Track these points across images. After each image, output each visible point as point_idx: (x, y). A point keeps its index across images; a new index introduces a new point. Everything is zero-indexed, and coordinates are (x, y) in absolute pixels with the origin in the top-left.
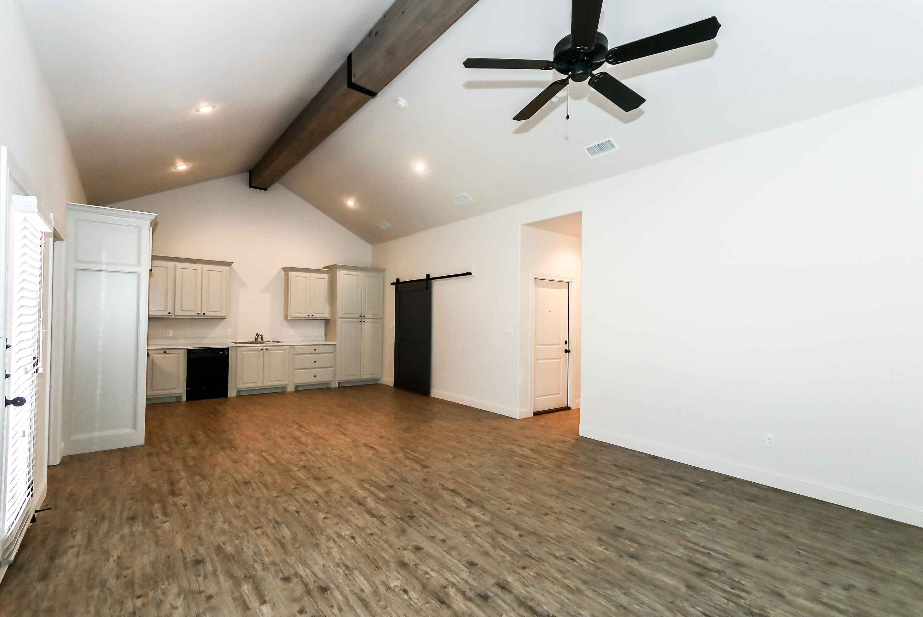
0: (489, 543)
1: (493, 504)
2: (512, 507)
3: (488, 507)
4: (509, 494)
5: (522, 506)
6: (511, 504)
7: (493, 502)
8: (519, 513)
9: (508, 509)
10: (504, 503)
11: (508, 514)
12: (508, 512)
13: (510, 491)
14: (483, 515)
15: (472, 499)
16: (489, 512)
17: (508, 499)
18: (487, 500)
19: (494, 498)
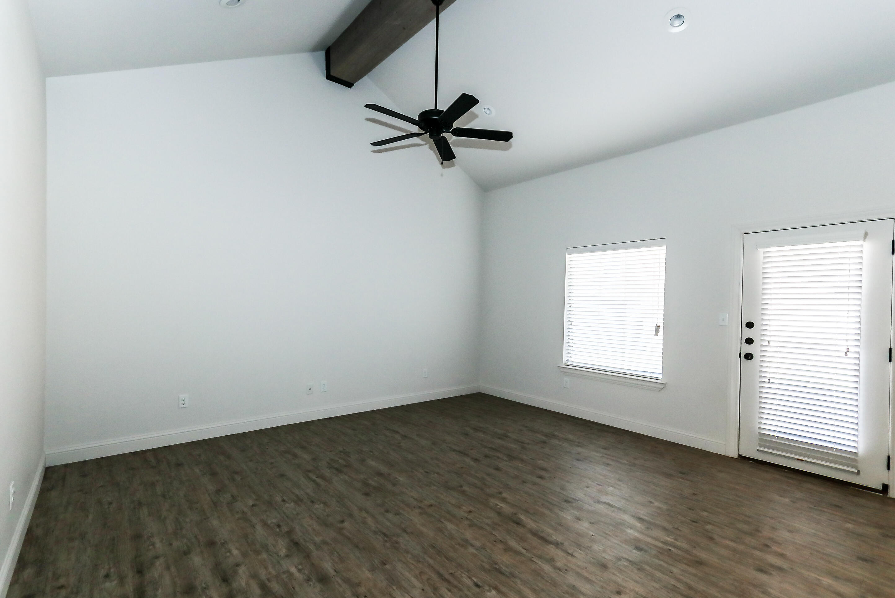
0: (488, 481)
1: (488, 518)
2: (466, 515)
3: (492, 514)
4: (469, 535)
5: (454, 516)
6: (467, 519)
7: (488, 521)
8: (459, 508)
9: (470, 512)
10: (475, 520)
11: (471, 505)
12: (471, 508)
13: (466, 541)
14: (497, 505)
15: (515, 525)
16: (491, 508)
17: (470, 526)
18: (496, 524)
19: (488, 528)
